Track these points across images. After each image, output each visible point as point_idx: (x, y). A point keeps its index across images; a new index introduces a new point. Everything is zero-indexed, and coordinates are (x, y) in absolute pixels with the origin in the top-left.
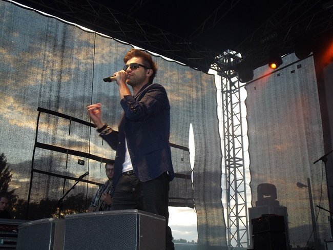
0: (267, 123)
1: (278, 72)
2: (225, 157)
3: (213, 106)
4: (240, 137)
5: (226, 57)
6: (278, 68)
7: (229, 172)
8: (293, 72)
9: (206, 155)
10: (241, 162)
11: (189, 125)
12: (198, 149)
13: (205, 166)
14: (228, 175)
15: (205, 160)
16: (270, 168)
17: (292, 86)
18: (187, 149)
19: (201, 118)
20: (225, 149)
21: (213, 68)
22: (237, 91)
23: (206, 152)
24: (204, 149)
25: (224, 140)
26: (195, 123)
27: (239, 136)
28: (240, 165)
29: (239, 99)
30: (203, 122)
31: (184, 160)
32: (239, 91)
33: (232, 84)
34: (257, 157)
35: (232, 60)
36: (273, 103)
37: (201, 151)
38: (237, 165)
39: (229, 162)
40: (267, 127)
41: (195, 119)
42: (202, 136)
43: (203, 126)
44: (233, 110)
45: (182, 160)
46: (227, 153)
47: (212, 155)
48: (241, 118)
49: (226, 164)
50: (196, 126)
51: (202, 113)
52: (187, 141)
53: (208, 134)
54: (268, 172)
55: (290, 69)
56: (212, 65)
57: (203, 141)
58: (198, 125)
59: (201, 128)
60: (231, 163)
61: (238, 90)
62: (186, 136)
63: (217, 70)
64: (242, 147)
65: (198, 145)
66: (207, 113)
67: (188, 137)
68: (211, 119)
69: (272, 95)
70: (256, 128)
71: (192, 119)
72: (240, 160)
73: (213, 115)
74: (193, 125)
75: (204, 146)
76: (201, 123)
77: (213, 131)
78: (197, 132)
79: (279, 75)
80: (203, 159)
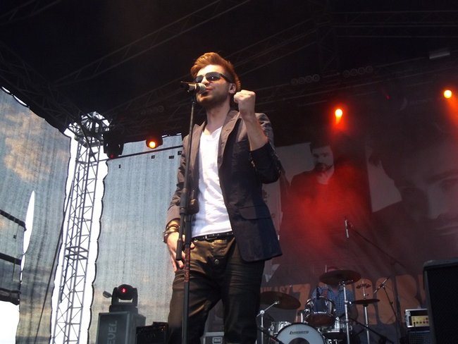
0: (129, 211)
1: (153, 154)
2: (66, 244)
3: (63, 177)
4: (90, 222)
5: (90, 120)
6: (157, 148)
7: (68, 263)
8: (171, 157)
9: (44, 237)
10: (85, 254)
11: (31, 194)
12: (36, 227)
13: (41, 250)
14: (65, 268)
15: (42, 243)
16: (124, 267)
17: (168, 173)
18: (22, 224)
19: (46, 187)
20: (67, 234)
21: (72, 128)
22: (95, 165)
23: (45, 233)
24: (43, 229)
25: (68, 222)
26: (38, 192)
27: (88, 220)
28: (84, 258)
29: (96, 175)
30: (48, 194)
31: (17, 238)
32: (97, 165)
33: (92, 154)
34: (109, 250)
35: (97, 125)
36: (140, 189)
37: (39, 231)
38: (80, 257)
39: (70, 251)
40: (127, 216)
41: (40, 187)
42: (44, 211)
43: (48, 199)
44: (88, 187)
45: (15, 237)
46: (69, 240)
47: (50, 238)
48: (94, 198)
49: (65, 253)
50: (39, 197)
51: (49, 181)
52: (25, 214)
53: (51, 209)
54: (121, 271)
55: (169, 153)
56: (70, 125)
57: (44, 218)
58: (42, 196)
59: (45, 200)
60: (71, 253)
61: (96, 163)
62: (24, 207)
63: (76, 134)
64: (89, 236)
65: (36, 222)
66: (55, 183)
67: (27, 208)
68: (58, 192)
69: (141, 179)
70: (112, 215)
71: (35, 186)
72: (85, 251)
73: (62, 187)
74: (36, 194)
75: (43, 225)
76: (45, 194)
77: (57, 208)
78: (38, 204)
79: (153, 157)
80: (40, 241)
